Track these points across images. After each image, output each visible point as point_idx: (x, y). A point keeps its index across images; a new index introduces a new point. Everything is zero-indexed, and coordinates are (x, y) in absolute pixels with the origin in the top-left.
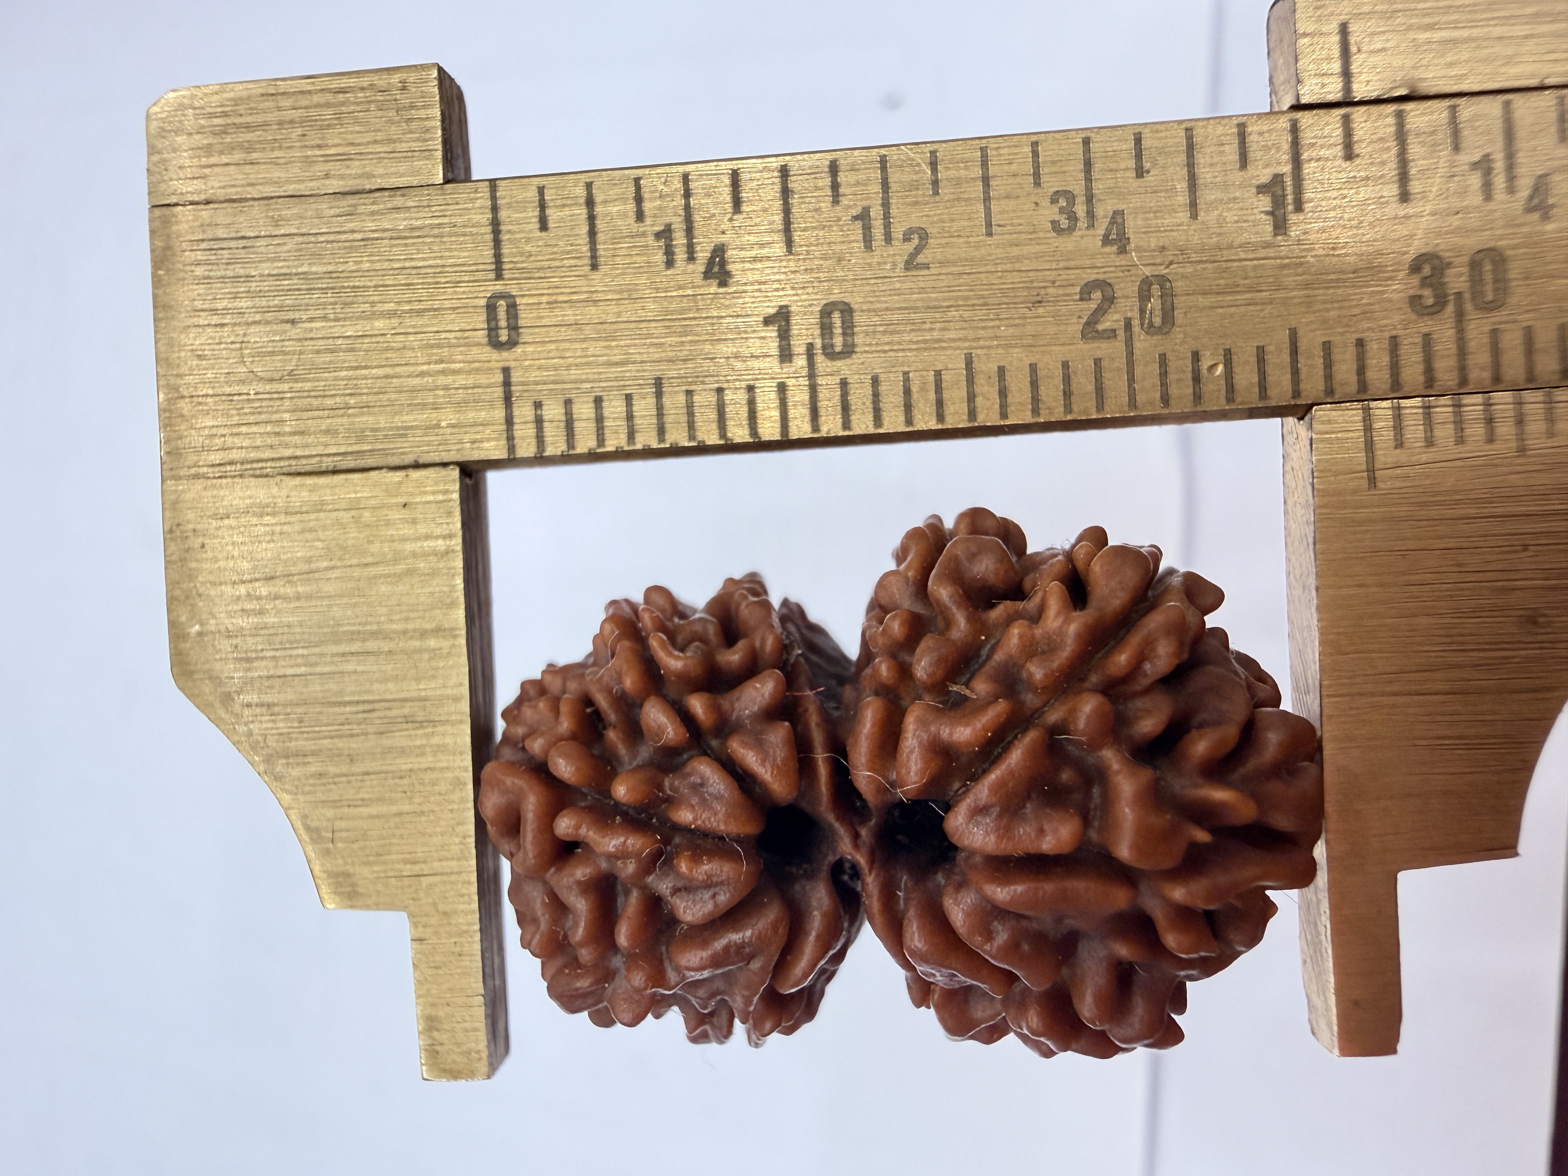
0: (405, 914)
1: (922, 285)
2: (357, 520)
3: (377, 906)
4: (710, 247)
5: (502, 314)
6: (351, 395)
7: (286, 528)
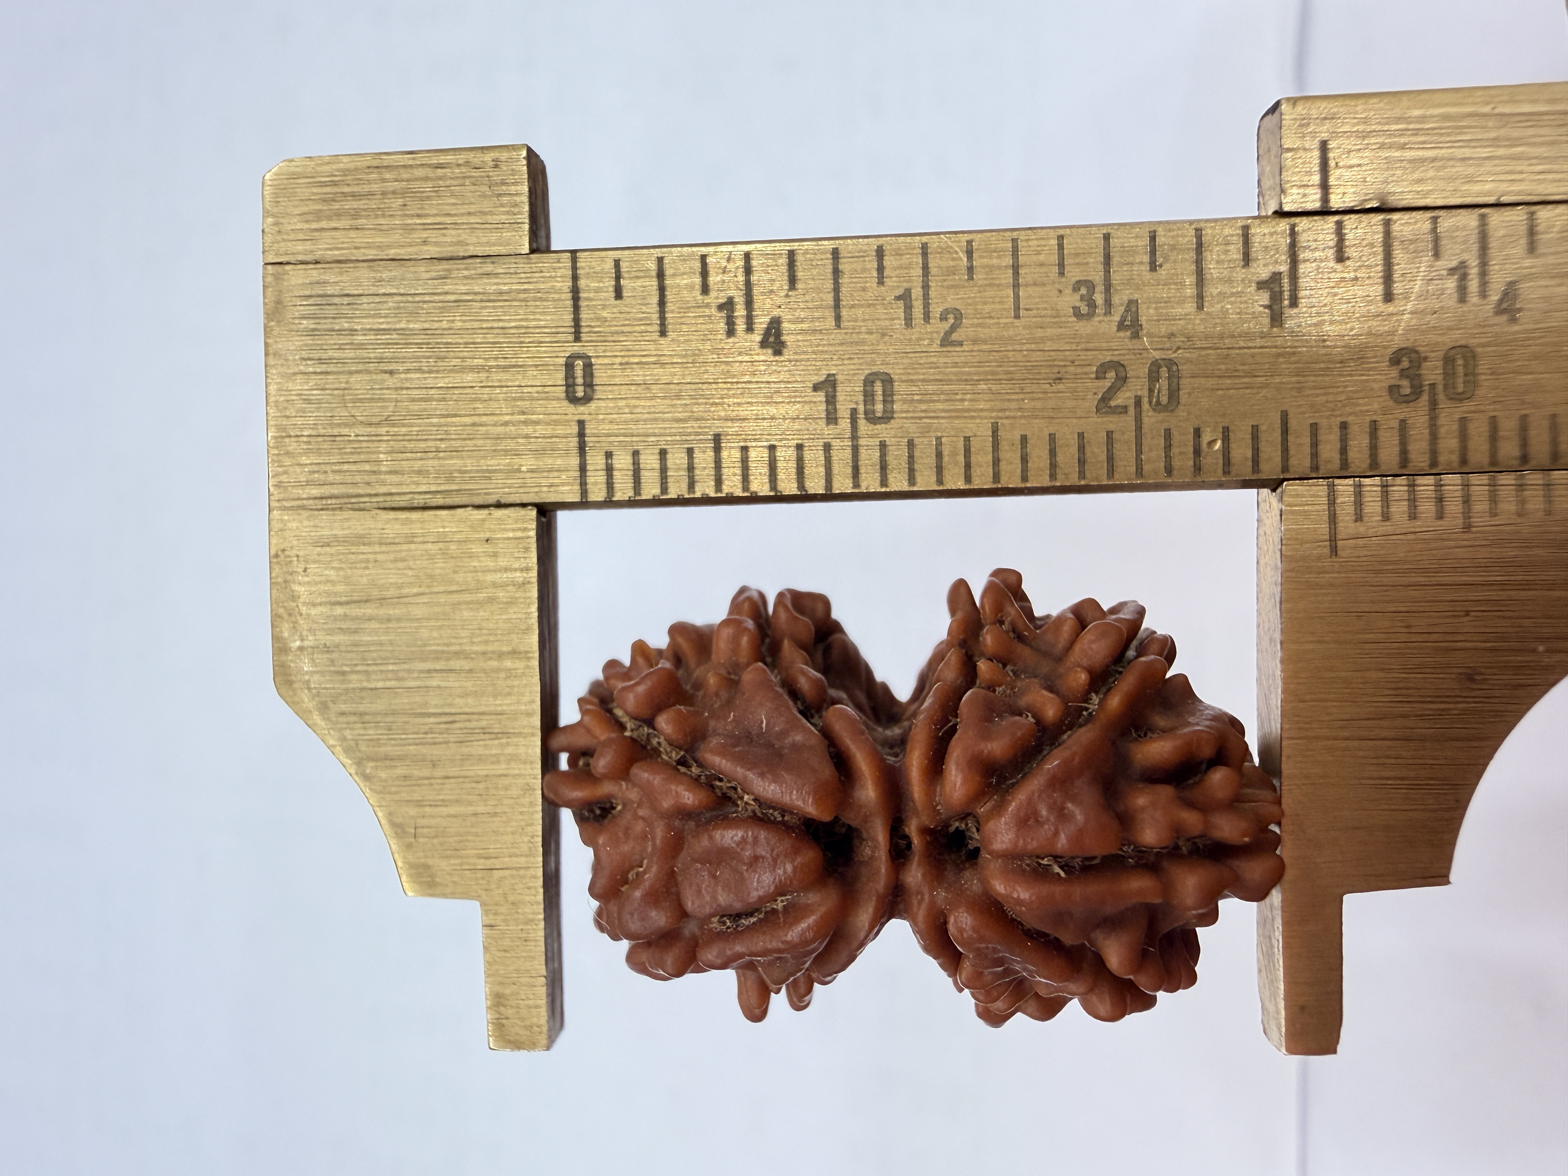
0: (478, 903)
1: (957, 360)
2: (444, 553)
3: (453, 895)
4: (767, 319)
5: (579, 372)
6: (441, 440)
7: (380, 557)
